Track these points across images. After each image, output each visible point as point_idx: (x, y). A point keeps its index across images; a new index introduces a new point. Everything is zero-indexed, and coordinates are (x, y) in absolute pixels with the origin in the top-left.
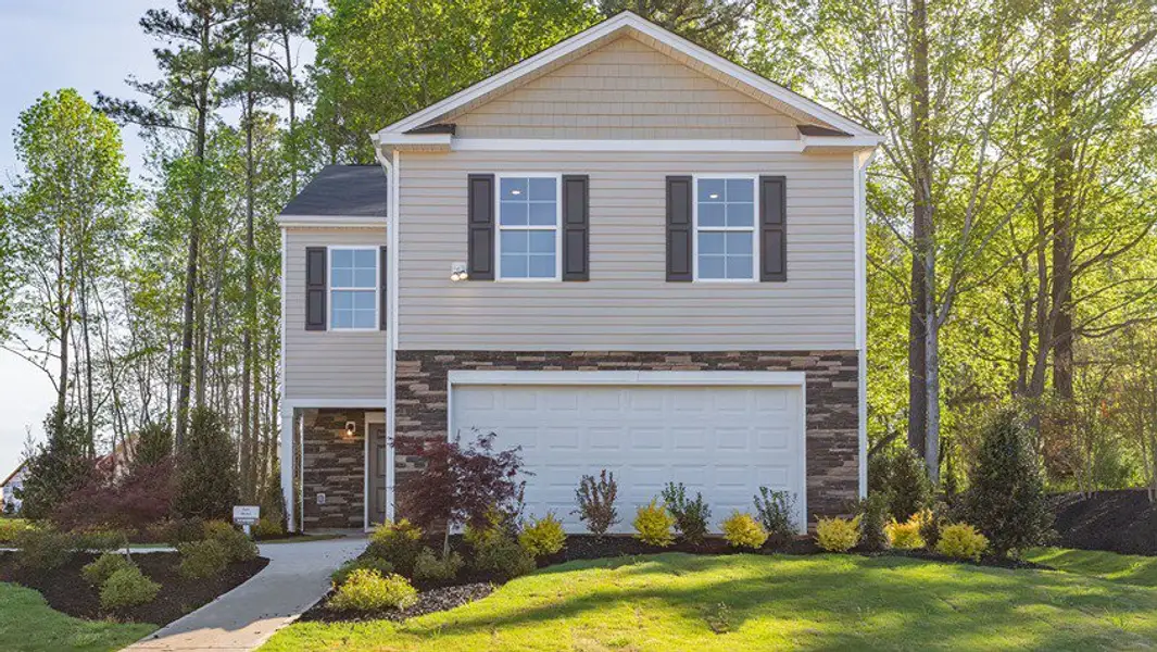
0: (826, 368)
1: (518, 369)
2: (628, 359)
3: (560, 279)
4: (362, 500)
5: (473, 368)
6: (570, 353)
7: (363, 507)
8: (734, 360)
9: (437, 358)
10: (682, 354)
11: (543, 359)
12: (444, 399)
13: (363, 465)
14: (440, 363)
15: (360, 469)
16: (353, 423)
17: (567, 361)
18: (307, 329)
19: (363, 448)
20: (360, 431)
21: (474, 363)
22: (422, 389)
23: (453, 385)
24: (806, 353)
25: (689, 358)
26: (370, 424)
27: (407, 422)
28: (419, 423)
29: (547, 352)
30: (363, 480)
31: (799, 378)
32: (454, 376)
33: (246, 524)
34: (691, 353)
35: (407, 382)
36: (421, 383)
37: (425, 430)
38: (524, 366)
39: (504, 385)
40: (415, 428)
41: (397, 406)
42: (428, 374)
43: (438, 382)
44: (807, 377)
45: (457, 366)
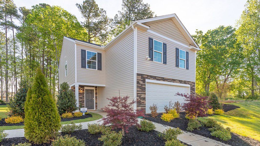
0: (192, 84)
1: (157, 80)
2: (172, 80)
3: (163, 63)
4: (84, 104)
5: (150, 79)
6: (164, 78)
7: (84, 106)
8: (183, 82)
9: (144, 76)
10: (178, 80)
11: (160, 78)
12: (145, 85)
13: (84, 97)
14: (144, 77)
15: (84, 98)
16: (82, 89)
17: (163, 79)
18: (82, 68)
19: (84, 94)
20: (83, 90)
21: (150, 78)
22: (141, 82)
23: (147, 82)
24: (190, 82)
25: (178, 81)
26: (85, 89)
27: (139, 90)
28: (141, 90)
29: (161, 77)
30: (84, 100)
31: (189, 86)
32: (147, 80)
33: (84, 112)
34: (179, 80)
35: (139, 81)
36: (141, 81)
37: (142, 92)
38: (158, 80)
39: (153, 83)
40: (140, 91)
41: (137, 86)
42: (142, 79)
43: (144, 81)
44: (190, 86)
45: (147, 78)
